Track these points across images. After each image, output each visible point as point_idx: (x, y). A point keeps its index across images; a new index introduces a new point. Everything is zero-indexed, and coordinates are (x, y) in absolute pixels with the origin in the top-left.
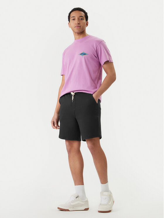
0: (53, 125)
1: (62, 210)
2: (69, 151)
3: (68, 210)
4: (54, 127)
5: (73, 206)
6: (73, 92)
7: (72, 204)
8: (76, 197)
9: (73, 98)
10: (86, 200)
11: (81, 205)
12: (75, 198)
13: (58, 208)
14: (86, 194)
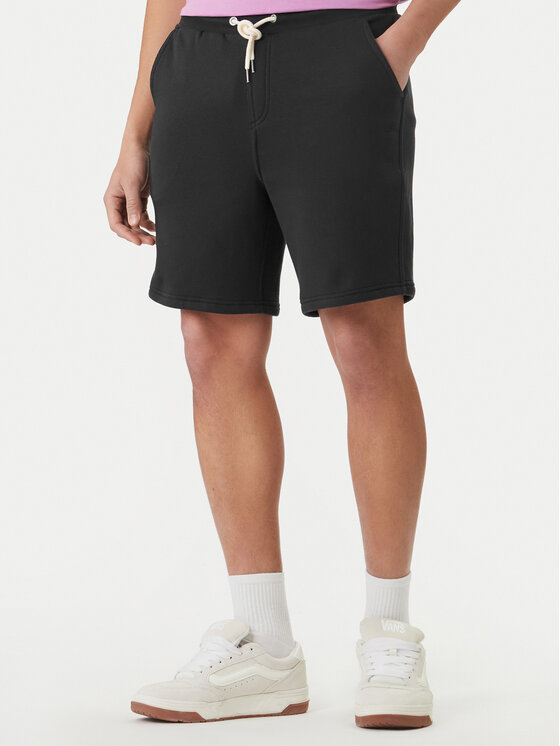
0: (115, 217)
1: (157, 716)
2: (202, 375)
3: (194, 718)
4: (122, 229)
5: (224, 694)
6: (254, 18)
7: (216, 680)
8: (238, 642)
9: (249, 56)
10: (294, 654)
11: (269, 688)
12: (232, 646)
13: (137, 707)
14: (292, 622)
